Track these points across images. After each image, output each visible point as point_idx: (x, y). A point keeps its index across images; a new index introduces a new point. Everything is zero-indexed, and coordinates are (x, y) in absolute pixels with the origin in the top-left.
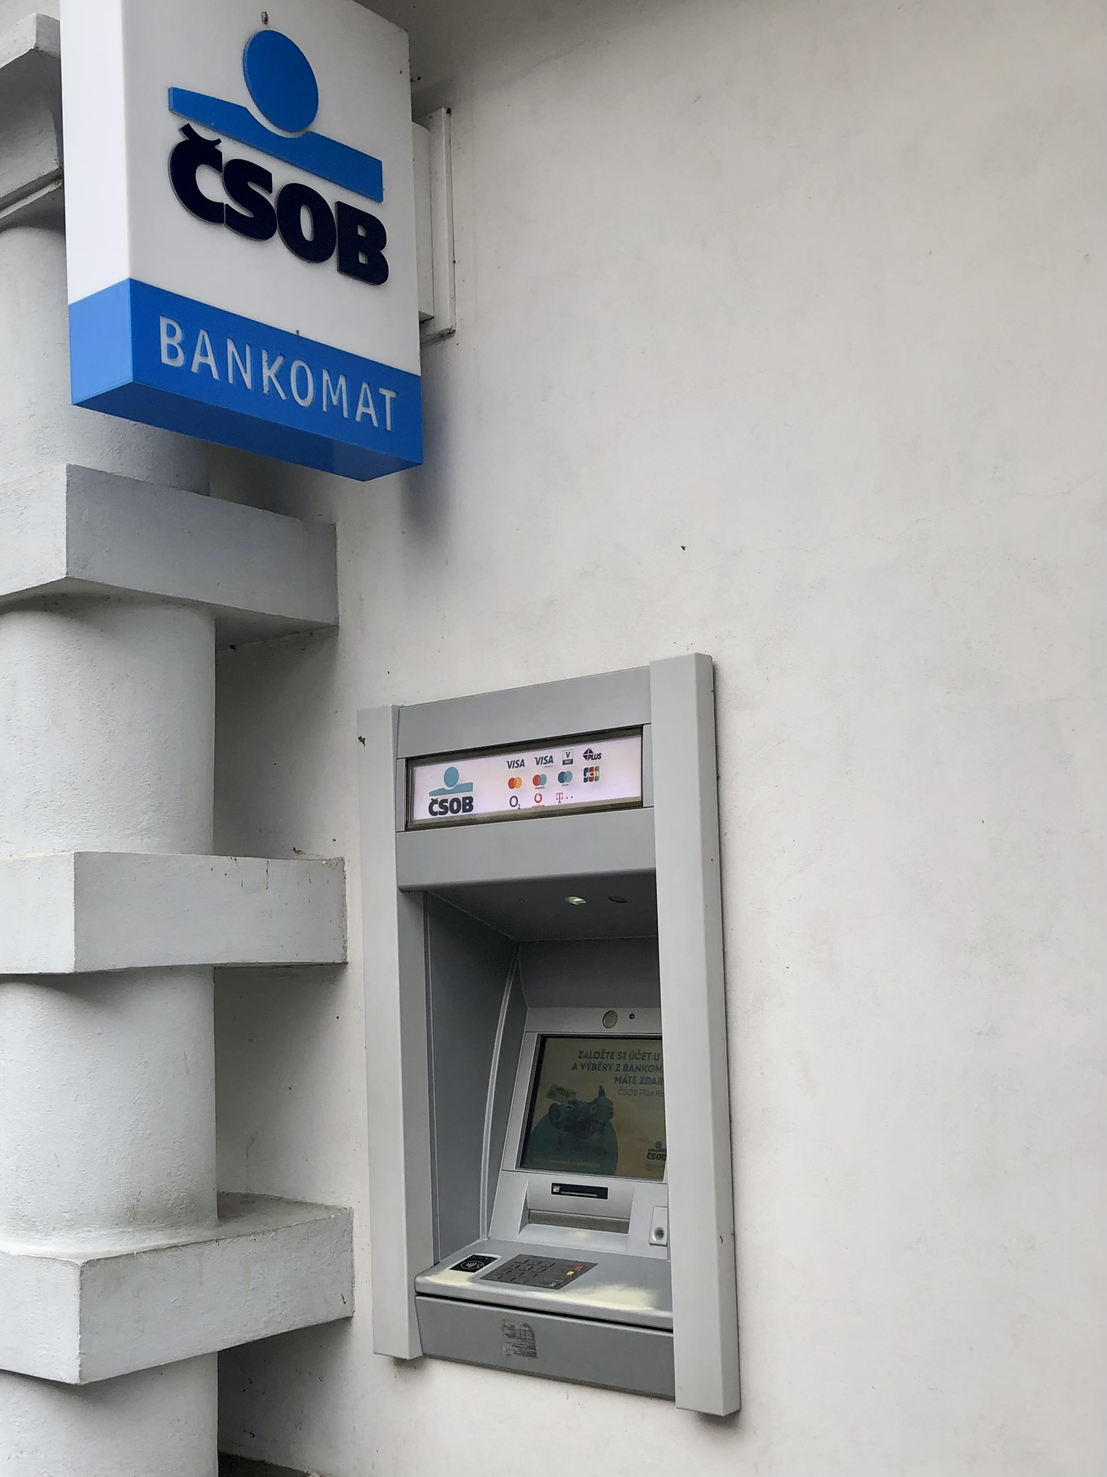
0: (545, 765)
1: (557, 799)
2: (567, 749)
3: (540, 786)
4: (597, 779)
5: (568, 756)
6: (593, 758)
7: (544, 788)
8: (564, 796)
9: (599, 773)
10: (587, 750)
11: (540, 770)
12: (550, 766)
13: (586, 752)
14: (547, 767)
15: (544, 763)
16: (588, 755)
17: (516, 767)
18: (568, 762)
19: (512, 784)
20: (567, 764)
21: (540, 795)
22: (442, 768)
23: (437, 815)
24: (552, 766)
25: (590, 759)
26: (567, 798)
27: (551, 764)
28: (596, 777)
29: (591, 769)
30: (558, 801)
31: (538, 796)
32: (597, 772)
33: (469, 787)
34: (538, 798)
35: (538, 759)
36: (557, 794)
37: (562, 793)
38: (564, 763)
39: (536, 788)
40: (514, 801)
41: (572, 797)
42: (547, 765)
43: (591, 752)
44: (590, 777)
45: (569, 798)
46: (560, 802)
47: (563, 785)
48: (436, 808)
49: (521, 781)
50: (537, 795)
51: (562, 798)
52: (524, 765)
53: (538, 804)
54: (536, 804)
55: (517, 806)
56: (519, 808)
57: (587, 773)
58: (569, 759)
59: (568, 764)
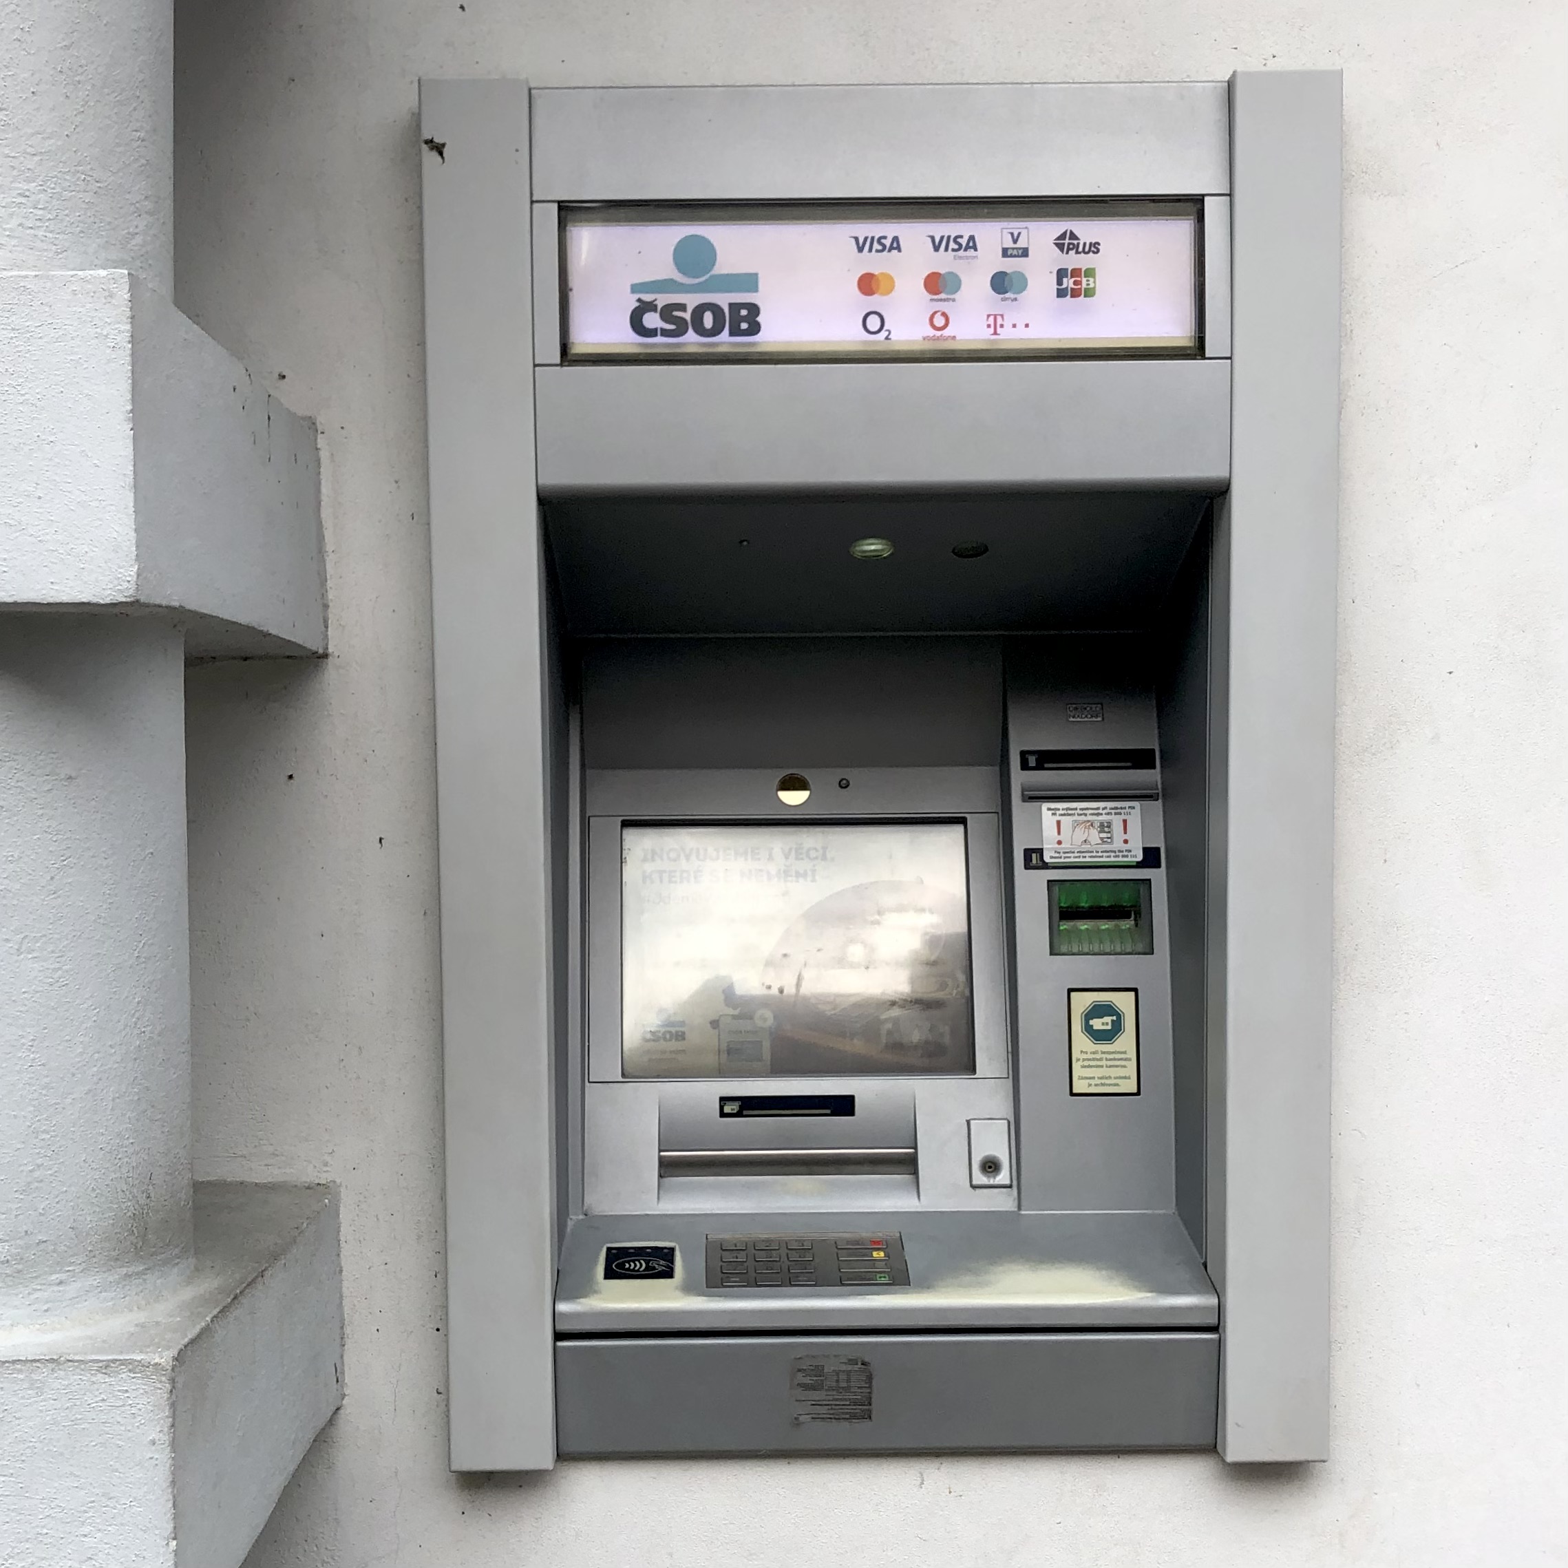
0: (954, 253)
1: (989, 326)
2: (1016, 225)
3: (943, 296)
4: (1089, 293)
5: (1015, 241)
6: (1080, 249)
7: (954, 300)
8: (1008, 323)
9: (1095, 282)
10: (1065, 233)
11: (944, 262)
12: (967, 258)
13: (1063, 236)
14: (960, 258)
15: (953, 250)
16: (1066, 243)
17: (877, 251)
18: (1015, 252)
19: (868, 284)
20: (1011, 256)
21: (944, 314)
22: (669, 235)
23: (656, 335)
24: (976, 257)
25: (1072, 253)
26: (1014, 326)
27: (971, 252)
28: (1085, 289)
29: (1076, 272)
30: (992, 330)
31: (938, 316)
32: (1091, 280)
33: (750, 282)
34: (939, 321)
35: (937, 240)
36: (989, 316)
37: (1002, 316)
38: (1005, 253)
39: (932, 300)
40: (874, 323)
41: (1027, 326)
42: (961, 253)
43: (1073, 236)
44: (1071, 289)
45: (1021, 326)
46: (995, 333)
47: (1003, 300)
48: (652, 320)
49: (894, 282)
50: (935, 313)
51: (1002, 326)
52: (899, 249)
53: (938, 333)
54: (931, 332)
55: (883, 334)
56: (887, 338)
57: (1065, 280)
58: (1017, 245)
59: (1015, 256)
